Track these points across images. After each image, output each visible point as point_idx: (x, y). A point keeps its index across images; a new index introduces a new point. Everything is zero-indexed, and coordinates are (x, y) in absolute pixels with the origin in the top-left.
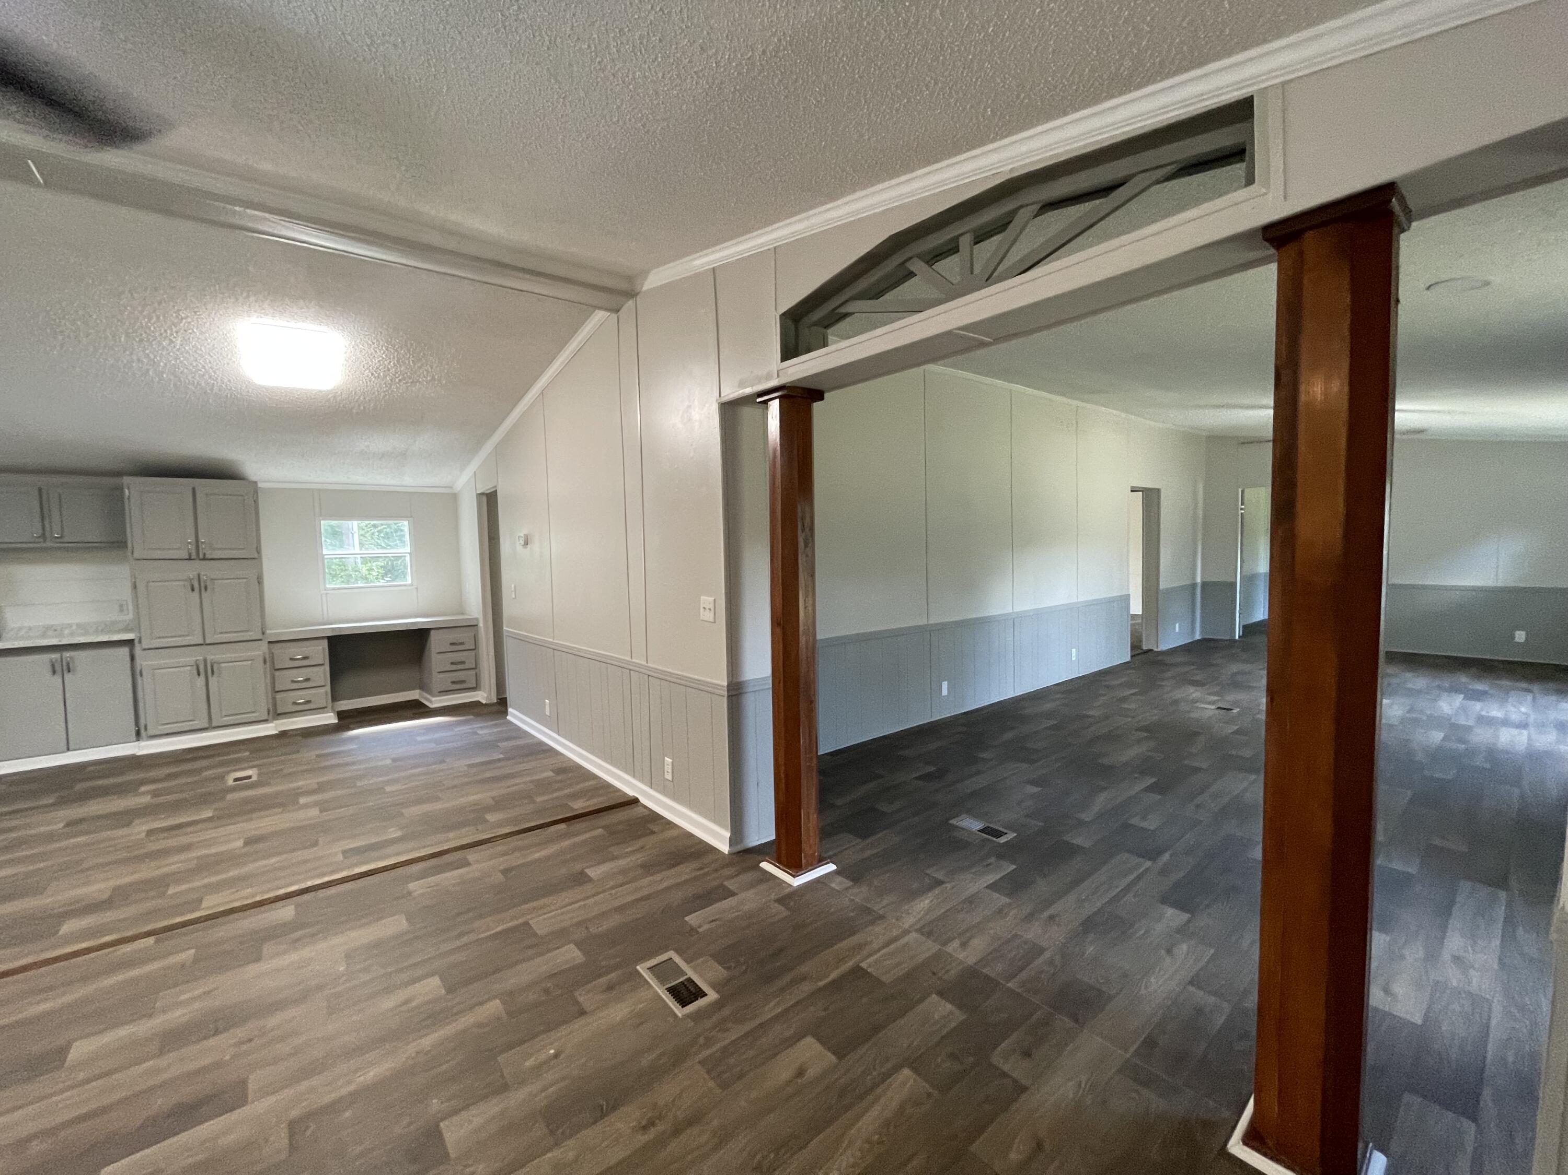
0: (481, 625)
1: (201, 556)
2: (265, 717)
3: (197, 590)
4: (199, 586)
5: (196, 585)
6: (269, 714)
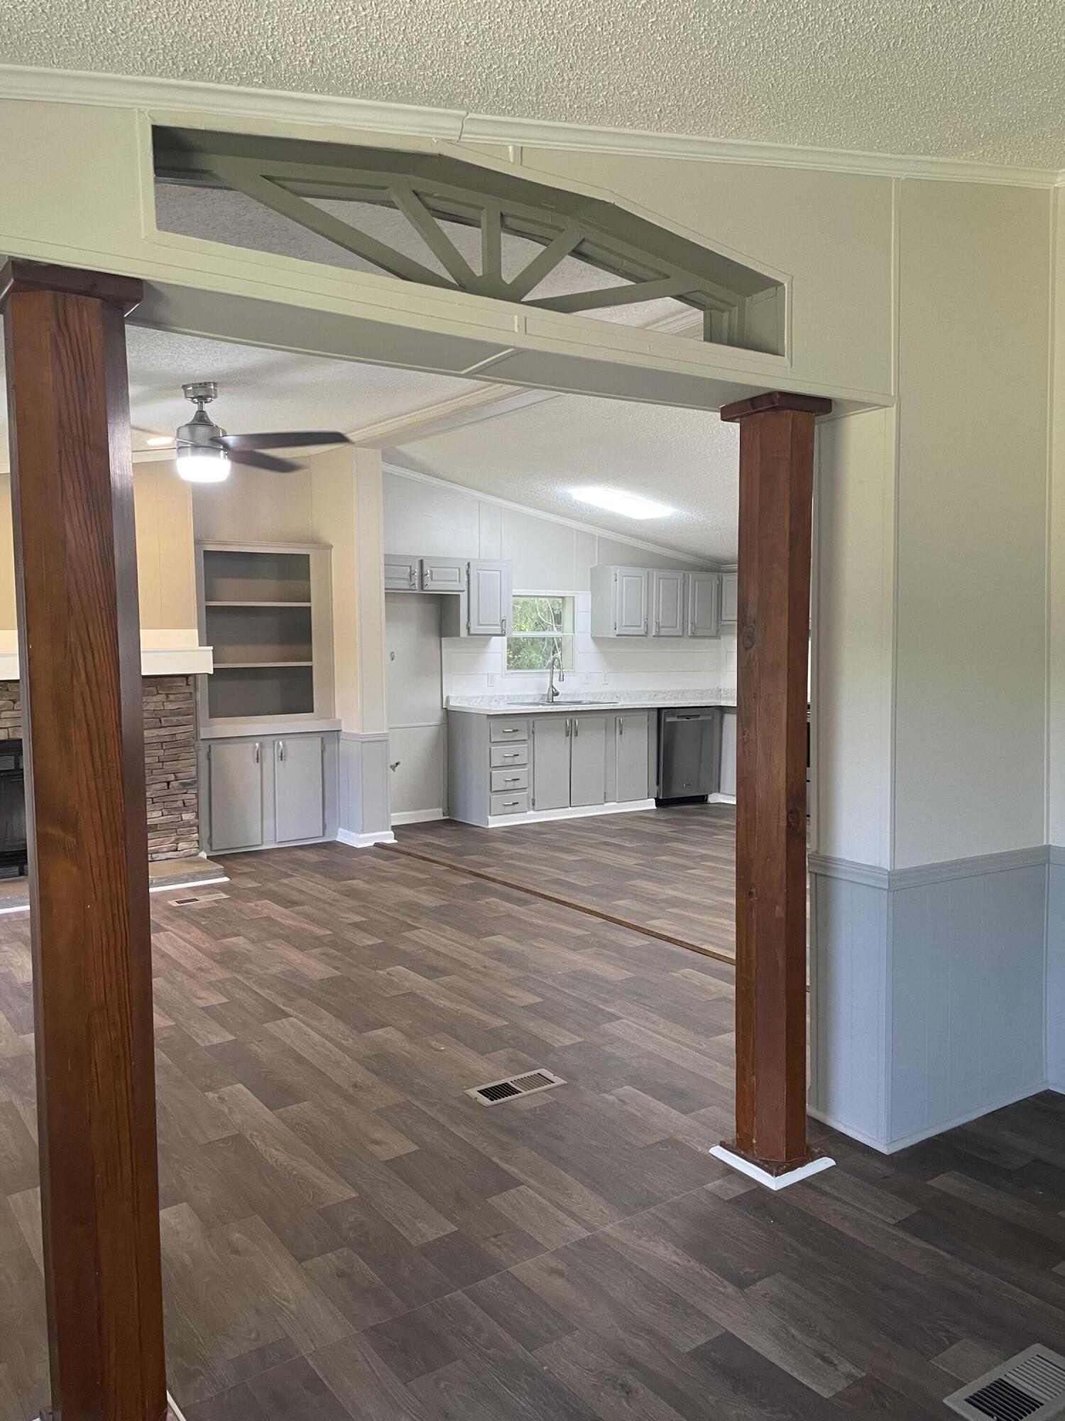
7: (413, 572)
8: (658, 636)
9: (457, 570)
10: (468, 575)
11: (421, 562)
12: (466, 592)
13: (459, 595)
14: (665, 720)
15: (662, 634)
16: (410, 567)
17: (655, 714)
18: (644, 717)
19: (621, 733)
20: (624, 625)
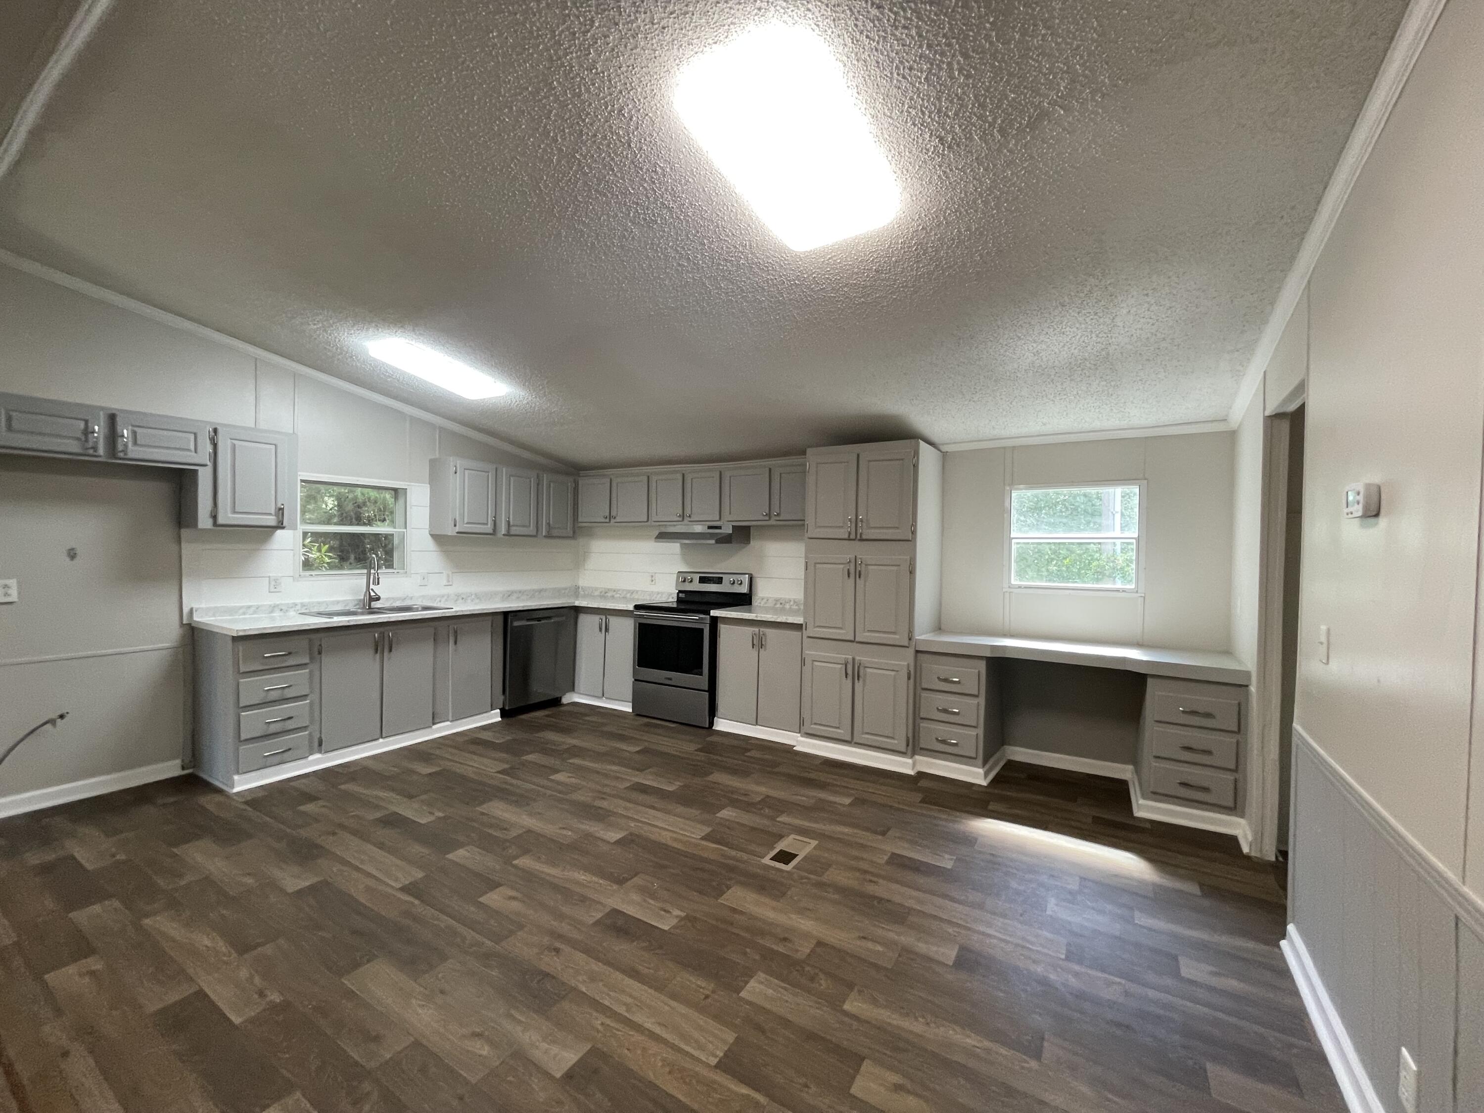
0: (1253, 689)
1: (858, 537)
2: (903, 749)
3: (852, 575)
4: (856, 572)
5: (852, 571)
6: (908, 745)
7: (90, 430)
8: (508, 534)
9: (192, 437)
10: (215, 446)
11: (112, 418)
12: (209, 469)
13: (196, 471)
14: (512, 623)
15: (512, 533)
16: (86, 422)
17: (500, 619)
18: (488, 623)
19: (456, 643)
20: (466, 522)
